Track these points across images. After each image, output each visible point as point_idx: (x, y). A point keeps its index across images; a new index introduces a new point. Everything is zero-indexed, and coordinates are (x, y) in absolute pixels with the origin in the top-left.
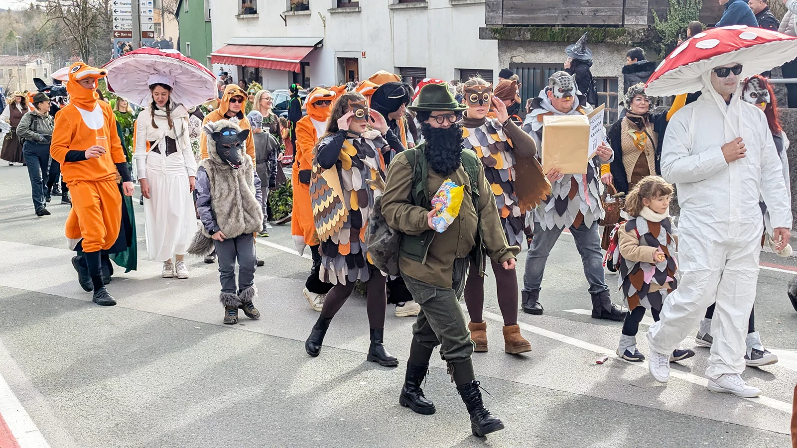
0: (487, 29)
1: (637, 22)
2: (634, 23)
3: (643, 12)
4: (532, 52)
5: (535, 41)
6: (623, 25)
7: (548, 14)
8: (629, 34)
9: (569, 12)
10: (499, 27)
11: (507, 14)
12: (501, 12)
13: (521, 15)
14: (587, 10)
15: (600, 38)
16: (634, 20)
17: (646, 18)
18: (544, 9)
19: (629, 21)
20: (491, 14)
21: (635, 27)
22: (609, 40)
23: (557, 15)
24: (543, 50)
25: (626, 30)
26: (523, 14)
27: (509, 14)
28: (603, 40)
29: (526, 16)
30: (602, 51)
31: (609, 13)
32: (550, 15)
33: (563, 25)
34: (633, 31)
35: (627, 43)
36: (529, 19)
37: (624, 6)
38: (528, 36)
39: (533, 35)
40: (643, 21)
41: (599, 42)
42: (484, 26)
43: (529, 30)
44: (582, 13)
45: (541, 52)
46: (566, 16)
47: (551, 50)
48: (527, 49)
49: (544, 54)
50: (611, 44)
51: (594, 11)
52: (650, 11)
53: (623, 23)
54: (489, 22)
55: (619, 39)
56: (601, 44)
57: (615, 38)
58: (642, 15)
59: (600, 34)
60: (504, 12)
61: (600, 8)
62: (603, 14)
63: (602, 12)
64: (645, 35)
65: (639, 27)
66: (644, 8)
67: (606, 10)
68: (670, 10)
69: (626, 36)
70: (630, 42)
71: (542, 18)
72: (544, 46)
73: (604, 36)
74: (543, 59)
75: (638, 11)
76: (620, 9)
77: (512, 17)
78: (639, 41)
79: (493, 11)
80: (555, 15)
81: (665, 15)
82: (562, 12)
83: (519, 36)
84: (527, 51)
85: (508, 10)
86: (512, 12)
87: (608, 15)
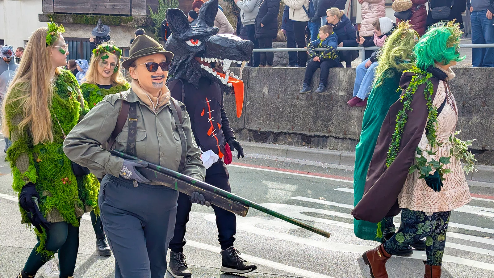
0: (43, 15)
1: (140, 13)
2: (138, 14)
3: (143, 7)
4: (74, 31)
5: (76, 24)
6: (131, 15)
7: (83, 7)
8: (135, 20)
9: (97, 6)
10: (52, 14)
11: (57, 6)
12: (53, 4)
13: (66, 7)
14: (108, 5)
15: (117, 23)
16: (138, 12)
17: (145, 11)
18: (81, 3)
19: (135, 13)
20: (46, 5)
21: (138, 16)
22: (123, 24)
23: (89, 7)
24: (82, 29)
25: (133, 18)
26: (68, 6)
27: (58, 6)
28: (119, 24)
29: (69, 7)
30: (119, 31)
31: (122, 7)
32: (85, 7)
33: (94, 14)
34: (137, 19)
35: (134, 26)
36: (71, 9)
37: (131, 3)
38: (71, 20)
39: (74, 20)
40: (143, 13)
41: (117, 25)
42: (42, 13)
43: (72, 16)
44: (105, 7)
45: (80, 30)
46: (95, 8)
47: (87, 30)
48: (71, 28)
49: (82, 32)
50: (125, 26)
51: (113, 5)
52: (147, 7)
53: (131, 14)
54: (45, 10)
55: (129, 24)
56: (118, 26)
57: (127, 23)
58: (142, 9)
59: (117, 20)
60: (55, 5)
61: (117, 4)
62: (118, 7)
63: (118, 6)
64: (145, 21)
65: (141, 16)
66: (143, 5)
67: (121, 5)
68: (159, 6)
69: (133, 22)
70: (136, 26)
71: (79, 9)
72: (82, 27)
73: (120, 22)
74: (82, 35)
75: (140, 7)
76: (129, 5)
77: (60, 8)
78: (141, 25)
79: (47, 3)
80: (88, 8)
81: (156, 10)
82: (92, 5)
83: (66, 20)
84: (71, 30)
85: (57, 3)
86: (60, 4)
87: (122, 8)
